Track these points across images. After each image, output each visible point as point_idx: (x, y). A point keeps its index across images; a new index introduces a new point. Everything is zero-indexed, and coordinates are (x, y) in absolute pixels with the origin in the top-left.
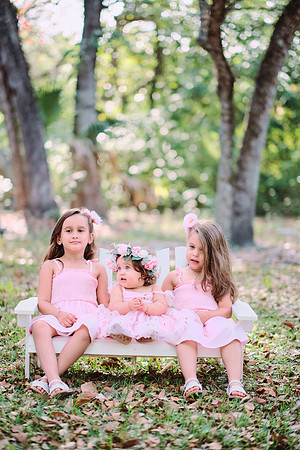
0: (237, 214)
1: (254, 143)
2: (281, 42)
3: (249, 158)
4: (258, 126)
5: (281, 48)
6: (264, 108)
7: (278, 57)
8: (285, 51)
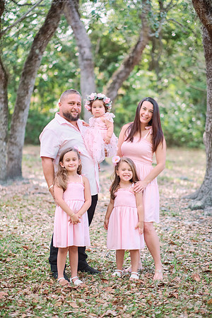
0: (11, 159)
1: (21, 115)
2: (37, 51)
3: (18, 124)
4: (24, 104)
5: (38, 55)
6: (27, 93)
7: (36, 61)
8: (40, 57)
